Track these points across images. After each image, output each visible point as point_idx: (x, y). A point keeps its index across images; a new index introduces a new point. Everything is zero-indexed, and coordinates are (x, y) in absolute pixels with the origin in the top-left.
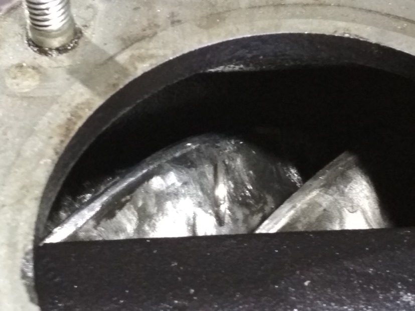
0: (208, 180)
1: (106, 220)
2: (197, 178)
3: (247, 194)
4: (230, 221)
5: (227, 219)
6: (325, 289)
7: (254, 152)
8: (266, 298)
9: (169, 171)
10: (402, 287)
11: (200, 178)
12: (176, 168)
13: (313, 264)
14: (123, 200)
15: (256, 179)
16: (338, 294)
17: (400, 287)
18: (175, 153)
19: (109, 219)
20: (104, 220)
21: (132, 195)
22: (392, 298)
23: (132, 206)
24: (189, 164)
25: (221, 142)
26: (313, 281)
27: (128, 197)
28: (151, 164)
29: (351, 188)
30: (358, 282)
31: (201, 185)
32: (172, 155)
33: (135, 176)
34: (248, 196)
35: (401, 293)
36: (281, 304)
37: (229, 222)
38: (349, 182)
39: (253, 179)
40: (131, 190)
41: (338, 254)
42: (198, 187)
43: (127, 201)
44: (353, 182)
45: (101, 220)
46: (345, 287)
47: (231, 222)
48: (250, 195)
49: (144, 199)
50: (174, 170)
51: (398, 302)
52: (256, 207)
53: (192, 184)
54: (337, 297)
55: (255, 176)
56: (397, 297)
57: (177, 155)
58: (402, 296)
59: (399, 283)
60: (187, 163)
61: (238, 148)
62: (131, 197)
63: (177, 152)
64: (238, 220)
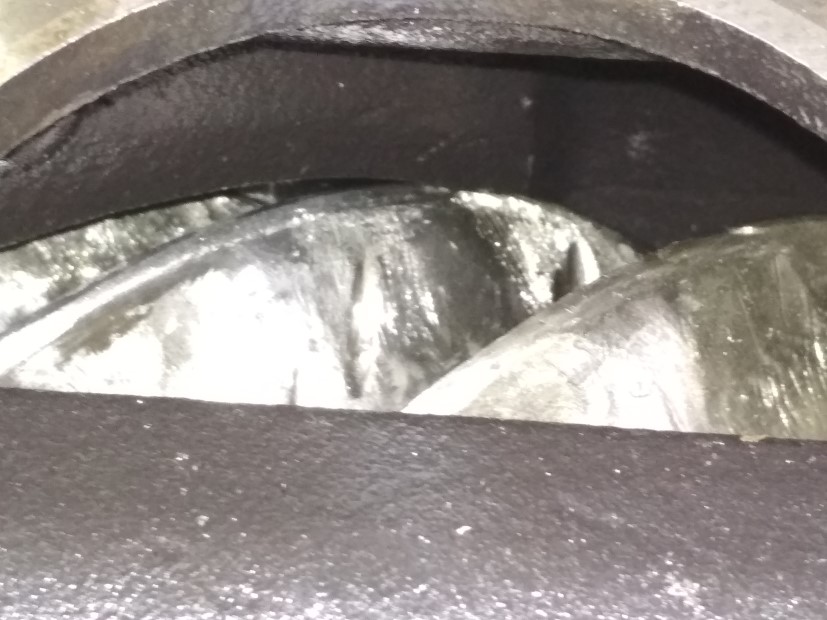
0: (336, 292)
1: (88, 354)
2: (313, 286)
3: (425, 335)
4: (377, 389)
5: (370, 385)
6: (499, 549)
7: (453, 246)
8: (362, 553)
9: (244, 262)
10: (675, 563)
11: (318, 288)
12: (264, 260)
13: (488, 490)
14: (130, 313)
15: (451, 306)
16: (525, 564)
17: (669, 563)
18: (264, 227)
19: (94, 350)
20: (82, 351)
21: (152, 304)
22: (644, 585)
23: (150, 329)
24: (296, 254)
25: (378, 215)
26: (477, 530)
27: (143, 309)
28: (205, 243)
29: (639, 342)
30: (578, 542)
31: (320, 302)
32: (256, 230)
33: (164, 264)
34: (428, 340)
35: (670, 577)
36: (394, 570)
37: (374, 392)
38: (636, 328)
39: (444, 304)
40: (150, 294)
41: (549, 474)
42: (312, 307)
43: (139, 318)
44: (645, 329)
45: (74, 350)
46: (545, 549)
47: (379, 392)
48: (431, 339)
49: (180, 318)
50: (259, 263)
51: (658, 596)
52: (440, 366)
53: (298, 299)
54: (522, 569)
55: (449, 297)
56: (659, 585)
57: (270, 231)
58: (669, 585)
59: (670, 554)
60: (290, 250)
61: (417, 232)
62: (150, 311)
63: (271, 224)
64: (394, 388)
